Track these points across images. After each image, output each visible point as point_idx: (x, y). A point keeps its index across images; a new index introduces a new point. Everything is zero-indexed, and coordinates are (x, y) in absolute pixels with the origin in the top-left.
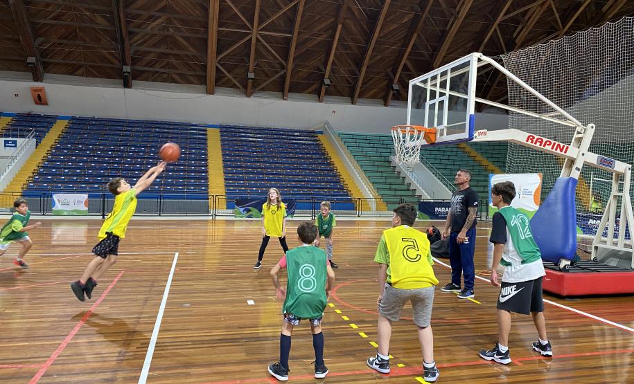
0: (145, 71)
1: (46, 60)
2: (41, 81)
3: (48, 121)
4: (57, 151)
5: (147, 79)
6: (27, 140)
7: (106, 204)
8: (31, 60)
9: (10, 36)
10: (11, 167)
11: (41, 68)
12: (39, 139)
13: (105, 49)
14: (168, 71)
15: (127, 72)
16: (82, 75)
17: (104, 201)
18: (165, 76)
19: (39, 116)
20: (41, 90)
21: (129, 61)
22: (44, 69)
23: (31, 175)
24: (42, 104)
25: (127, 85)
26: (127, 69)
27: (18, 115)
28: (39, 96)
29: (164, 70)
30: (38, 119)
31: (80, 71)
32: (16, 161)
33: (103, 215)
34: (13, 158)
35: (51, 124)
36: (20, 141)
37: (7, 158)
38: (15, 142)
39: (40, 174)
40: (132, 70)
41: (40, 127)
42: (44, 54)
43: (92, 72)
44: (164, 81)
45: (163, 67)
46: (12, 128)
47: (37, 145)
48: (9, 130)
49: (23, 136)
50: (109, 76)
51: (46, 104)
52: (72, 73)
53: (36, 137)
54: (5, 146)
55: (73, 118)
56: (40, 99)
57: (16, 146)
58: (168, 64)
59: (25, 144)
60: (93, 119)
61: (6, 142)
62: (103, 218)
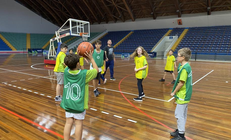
0: (216, 8)
1: (182, 10)
2: (180, 17)
3: (182, 30)
4: (184, 39)
5: (217, 11)
6: (176, 36)
7: (196, 56)
8: (178, 11)
9: (172, 5)
10: (171, 45)
11: (180, 13)
12: (179, 36)
13: (201, 2)
14: (226, 6)
15: (209, 9)
16: (193, 13)
17: (196, 55)
18: (225, 8)
19: (179, 28)
20: (180, 20)
21: (210, 5)
22: (182, 13)
23: (176, 47)
24: (180, 25)
25: (209, 14)
26: (209, 8)
27: (174, 29)
28: (180, 22)
29: (224, 6)
30: (179, 30)
31: (193, 12)
32: (172, 43)
33: (196, 59)
34: (171, 42)
35: (183, 30)
36: (174, 37)
37: (170, 42)
38: (172, 37)
39: (178, 47)
40: (211, 8)
41: (179, 32)
42: (181, 8)
43: (197, 11)
44: (224, 10)
45: (224, 5)
46: (172, 33)
47: (178, 38)
48: (171, 34)
49: (174, 35)
50: (202, 12)
51: (182, 24)
52: (190, 13)
53: (178, 35)
54: (170, 39)
55: (190, 28)
56: (180, 23)
57: (172, 38)
58: (226, 3)
59: (175, 37)
60: (196, 28)
61: (170, 37)
62: (196, 60)
